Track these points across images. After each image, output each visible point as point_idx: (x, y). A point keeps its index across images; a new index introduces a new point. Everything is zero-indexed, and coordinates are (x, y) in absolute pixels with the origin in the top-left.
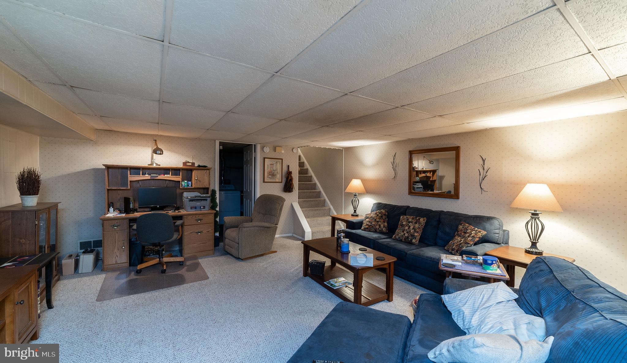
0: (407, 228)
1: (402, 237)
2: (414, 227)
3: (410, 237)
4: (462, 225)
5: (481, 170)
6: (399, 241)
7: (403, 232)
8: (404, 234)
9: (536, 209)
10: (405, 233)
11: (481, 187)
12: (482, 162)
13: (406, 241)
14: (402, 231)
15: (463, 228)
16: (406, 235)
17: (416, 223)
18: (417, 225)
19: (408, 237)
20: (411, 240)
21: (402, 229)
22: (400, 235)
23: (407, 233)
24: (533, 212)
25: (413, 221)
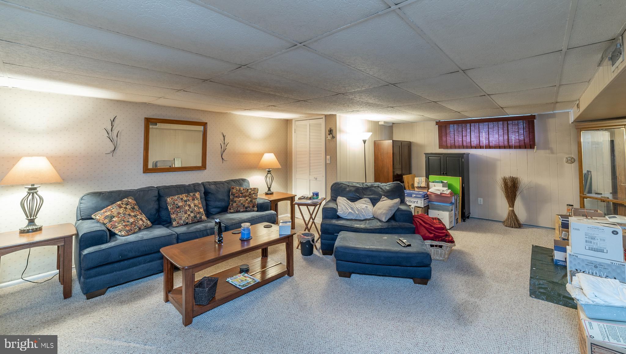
0: (187, 208)
1: (188, 219)
2: (194, 204)
3: (198, 216)
4: (235, 188)
5: (222, 145)
6: (185, 225)
7: (186, 213)
8: (189, 215)
9: (269, 168)
10: (190, 213)
11: (222, 158)
12: (222, 138)
13: (194, 222)
14: (183, 213)
15: (237, 190)
16: (192, 215)
17: (193, 200)
18: (196, 202)
19: (195, 217)
20: (201, 218)
21: (183, 211)
22: (183, 218)
23: (192, 212)
24: (268, 170)
25: (188, 198)
